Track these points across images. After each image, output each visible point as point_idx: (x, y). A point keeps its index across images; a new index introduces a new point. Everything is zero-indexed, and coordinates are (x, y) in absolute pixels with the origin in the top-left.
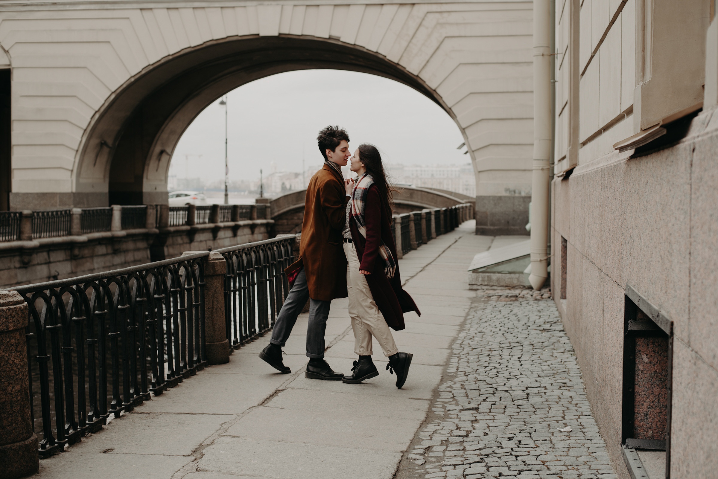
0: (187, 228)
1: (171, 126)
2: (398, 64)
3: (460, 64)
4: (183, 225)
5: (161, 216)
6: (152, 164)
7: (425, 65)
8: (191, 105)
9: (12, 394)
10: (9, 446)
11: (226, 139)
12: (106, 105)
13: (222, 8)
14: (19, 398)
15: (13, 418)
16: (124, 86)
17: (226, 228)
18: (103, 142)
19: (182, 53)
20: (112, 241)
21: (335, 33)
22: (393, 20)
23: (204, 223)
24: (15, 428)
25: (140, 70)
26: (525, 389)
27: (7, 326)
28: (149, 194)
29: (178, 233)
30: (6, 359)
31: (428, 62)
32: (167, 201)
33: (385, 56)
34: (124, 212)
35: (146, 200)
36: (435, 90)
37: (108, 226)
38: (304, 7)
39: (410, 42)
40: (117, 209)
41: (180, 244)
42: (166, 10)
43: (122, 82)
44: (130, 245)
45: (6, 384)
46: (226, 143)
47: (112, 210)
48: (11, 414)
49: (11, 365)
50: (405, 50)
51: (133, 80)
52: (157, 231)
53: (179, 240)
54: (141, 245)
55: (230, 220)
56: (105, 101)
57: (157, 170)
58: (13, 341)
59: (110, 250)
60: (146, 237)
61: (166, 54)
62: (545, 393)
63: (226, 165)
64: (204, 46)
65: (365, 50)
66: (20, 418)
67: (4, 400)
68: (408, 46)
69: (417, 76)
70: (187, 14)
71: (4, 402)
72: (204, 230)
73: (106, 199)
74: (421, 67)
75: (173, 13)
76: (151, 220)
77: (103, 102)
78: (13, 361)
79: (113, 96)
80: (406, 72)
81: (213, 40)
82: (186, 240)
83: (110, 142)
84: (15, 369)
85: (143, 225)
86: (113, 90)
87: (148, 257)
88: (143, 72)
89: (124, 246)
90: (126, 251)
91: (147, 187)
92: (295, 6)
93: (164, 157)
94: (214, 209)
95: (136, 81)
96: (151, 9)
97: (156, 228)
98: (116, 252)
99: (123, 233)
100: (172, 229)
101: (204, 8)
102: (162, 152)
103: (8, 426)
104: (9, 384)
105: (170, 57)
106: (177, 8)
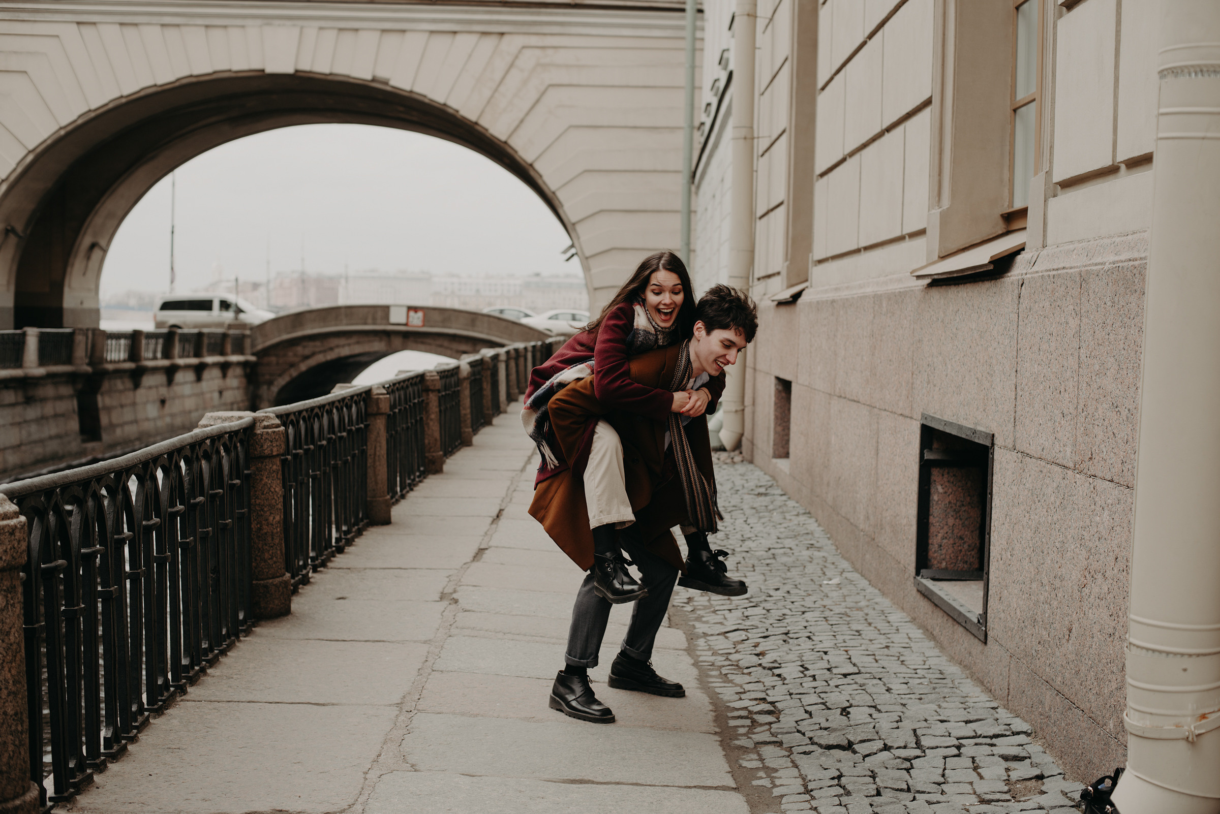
0: (130, 365)
1: (109, 205)
2: (476, 123)
3: (571, 127)
4: (124, 361)
5: (94, 346)
6: (78, 265)
7: (518, 127)
8: (141, 174)
9: (273, 525)
10: (271, 581)
11: (173, 227)
12: (19, 170)
13: (207, 26)
14: (278, 530)
15: (274, 551)
16: (49, 142)
17: (187, 367)
18: (9, 228)
19: (142, 94)
20: (25, 385)
21: (382, 74)
22: (470, 56)
23: (155, 358)
24: (275, 562)
25: (74, 117)
26: (767, 550)
27: (272, 450)
28: (73, 311)
29: (119, 373)
30: (269, 486)
31: (522, 121)
32: (98, 324)
33: (457, 111)
34: (43, 340)
35: (67, 319)
36: (531, 165)
37: (18, 361)
38: (335, 32)
39: (496, 90)
40: (32, 334)
41: (121, 392)
42: (118, 27)
43: (45, 135)
44: (49, 391)
45: (268, 513)
46: (173, 232)
47: (24, 335)
48: (272, 547)
49: (272, 493)
50: (489, 102)
51: (62, 132)
52: (89, 369)
53: (119, 385)
54: (66, 390)
55: (192, 353)
56: (18, 164)
57: (84, 274)
58: (275, 467)
59: (21, 399)
60: (71, 378)
61: (117, 95)
62: (793, 554)
63: (172, 269)
64: (177, 84)
65: (426, 101)
66: (279, 552)
67: (266, 531)
68: (492, 97)
69: (505, 143)
70: (152, 33)
71: (266, 533)
72: (155, 370)
73: (10, 318)
74: (512, 128)
75: (130, 32)
76: (80, 352)
77: (13, 166)
78: (275, 489)
79: (30, 158)
80: (488, 135)
81: (191, 76)
82: (129, 384)
83: (19, 228)
84: (276, 498)
85: (69, 361)
86: (31, 147)
87: (74, 411)
88: (80, 122)
89: (41, 392)
90: (43, 400)
91: (70, 300)
92: (321, 28)
93: (97, 253)
94: (135, 338)
95: (68, 134)
96: (94, 24)
97: (89, 364)
98: (29, 401)
99: (41, 371)
100: (110, 367)
101: (178, 26)
102: (93, 246)
103: (269, 559)
104: (271, 513)
105: (124, 100)
106: (136, 25)
